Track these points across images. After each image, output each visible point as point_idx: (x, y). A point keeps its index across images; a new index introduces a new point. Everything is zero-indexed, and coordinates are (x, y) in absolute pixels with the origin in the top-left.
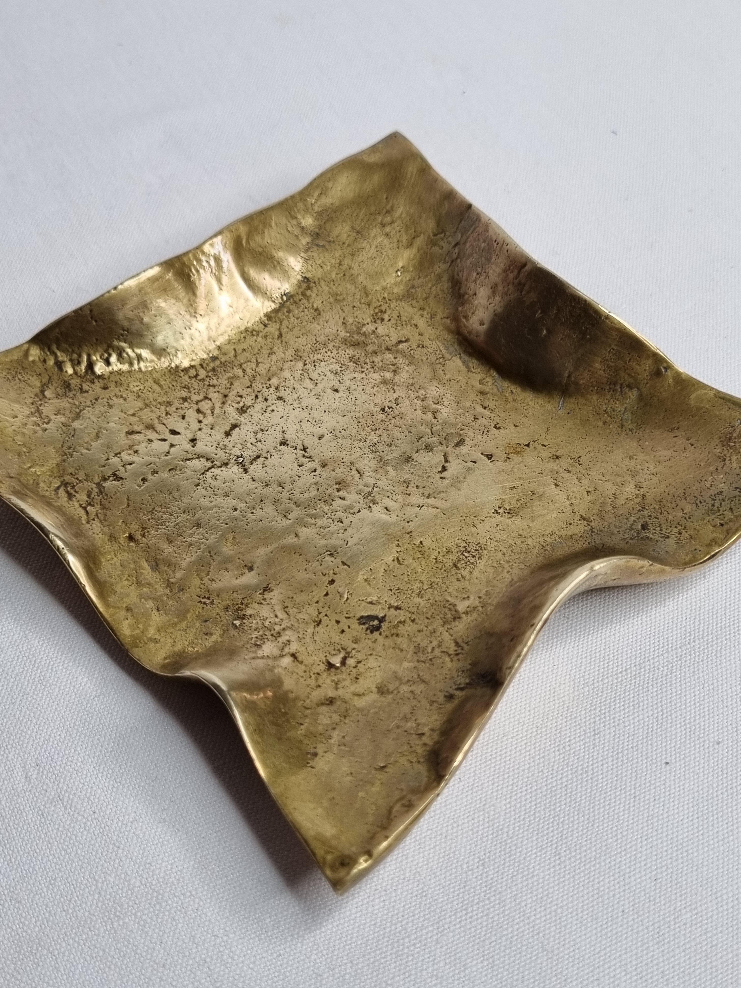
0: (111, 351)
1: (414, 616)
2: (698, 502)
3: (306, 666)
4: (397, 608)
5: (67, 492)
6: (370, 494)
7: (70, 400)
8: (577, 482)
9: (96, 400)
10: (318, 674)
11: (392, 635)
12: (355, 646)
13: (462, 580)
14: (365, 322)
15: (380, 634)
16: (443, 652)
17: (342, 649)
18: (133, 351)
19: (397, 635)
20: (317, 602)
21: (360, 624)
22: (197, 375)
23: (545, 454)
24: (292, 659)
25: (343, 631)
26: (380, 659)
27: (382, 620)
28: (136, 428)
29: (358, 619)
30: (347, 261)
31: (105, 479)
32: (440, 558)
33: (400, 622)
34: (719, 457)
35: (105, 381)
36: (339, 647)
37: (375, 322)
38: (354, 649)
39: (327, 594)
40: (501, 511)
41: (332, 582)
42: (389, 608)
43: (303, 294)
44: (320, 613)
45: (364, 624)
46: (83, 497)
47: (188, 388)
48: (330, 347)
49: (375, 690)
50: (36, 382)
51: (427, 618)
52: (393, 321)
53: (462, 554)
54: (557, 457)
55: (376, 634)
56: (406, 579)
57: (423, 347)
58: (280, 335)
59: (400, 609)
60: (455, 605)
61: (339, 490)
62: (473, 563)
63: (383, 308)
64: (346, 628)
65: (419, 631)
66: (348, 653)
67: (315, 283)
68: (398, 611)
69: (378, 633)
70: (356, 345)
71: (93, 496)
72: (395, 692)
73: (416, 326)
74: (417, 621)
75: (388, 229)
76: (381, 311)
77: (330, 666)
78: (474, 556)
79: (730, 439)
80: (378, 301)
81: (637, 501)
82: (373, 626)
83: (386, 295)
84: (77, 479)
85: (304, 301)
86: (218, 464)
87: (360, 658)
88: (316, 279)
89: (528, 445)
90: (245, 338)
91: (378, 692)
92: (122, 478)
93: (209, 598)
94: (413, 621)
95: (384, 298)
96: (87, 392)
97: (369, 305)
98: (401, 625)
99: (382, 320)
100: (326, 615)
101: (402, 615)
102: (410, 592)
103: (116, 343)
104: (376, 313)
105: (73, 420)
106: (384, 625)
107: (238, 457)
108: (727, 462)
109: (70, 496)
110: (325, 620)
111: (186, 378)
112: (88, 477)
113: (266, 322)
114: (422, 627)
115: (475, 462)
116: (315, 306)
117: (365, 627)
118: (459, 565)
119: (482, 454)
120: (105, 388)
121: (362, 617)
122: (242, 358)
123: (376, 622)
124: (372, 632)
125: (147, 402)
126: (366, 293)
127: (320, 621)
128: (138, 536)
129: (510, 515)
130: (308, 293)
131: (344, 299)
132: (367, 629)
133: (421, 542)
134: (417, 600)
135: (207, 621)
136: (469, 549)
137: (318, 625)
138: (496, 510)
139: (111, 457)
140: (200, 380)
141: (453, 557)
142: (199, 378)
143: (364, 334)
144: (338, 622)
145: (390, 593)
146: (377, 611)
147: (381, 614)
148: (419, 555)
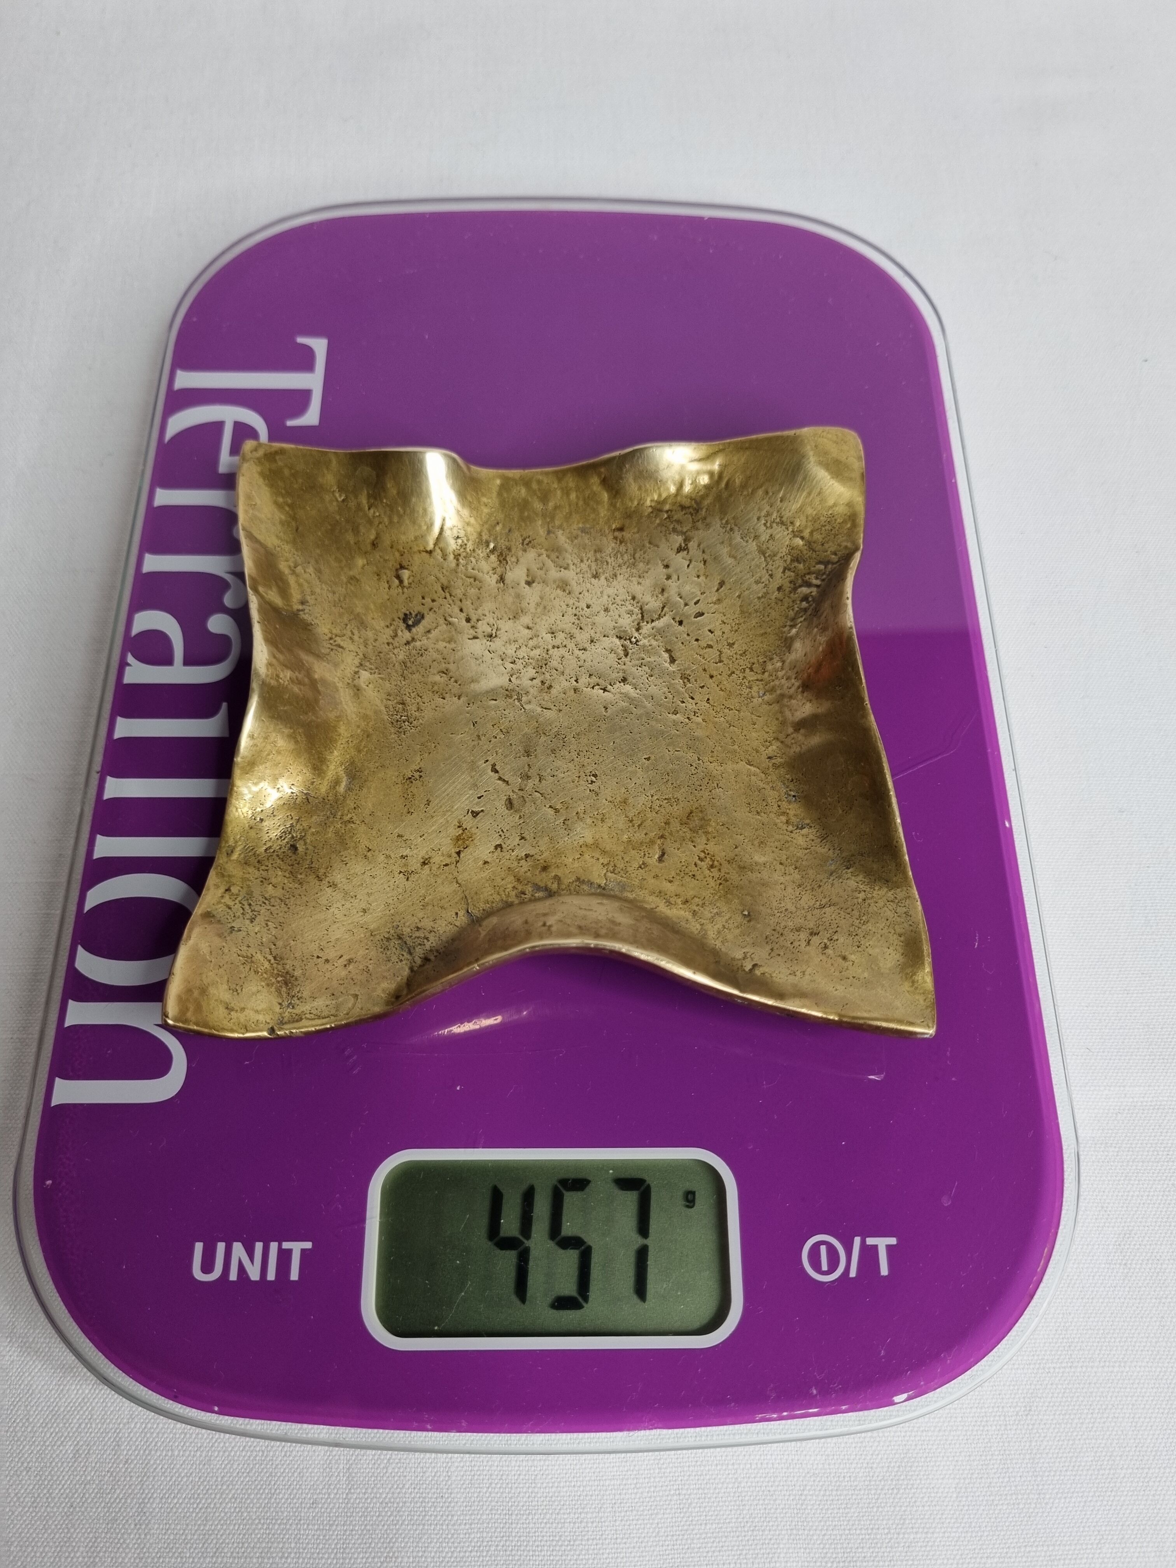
1: (391, 647)
2: (267, 902)
3: (415, 551)
4: (408, 643)
7: (782, 555)
10: (402, 553)
11: (391, 624)
12: (406, 595)
13: (387, 697)
14: (711, 844)
15: (399, 618)
16: (344, 635)
17: (409, 586)
19: (387, 627)
20: (462, 601)
21: (419, 613)
24: (428, 549)
25: (423, 598)
26: (379, 601)
27: (409, 628)
29: (424, 615)
36: (412, 585)
38: (403, 593)
39: (461, 610)
40: (417, 775)
41: (468, 621)
43: (785, 814)
44: (451, 595)
45: (416, 615)
48: (705, 795)
49: (359, 577)
51: (380, 652)
52: (691, 866)
53: (408, 716)
54: (424, 863)
55: (402, 616)
56: (424, 666)
57: (640, 866)
58: (749, 763)
59: (406, 645)
60: (371, 673)
61: (543, 683)
62: (392, 715)
63: (714, 870)
64: (424, 602)
65: (376, 640)
66: (403, 587)
72: (345, 586)
74: (385, 646)
77: (402, 567)
78: (398, 721)
80: (727, 874)
82: (410, 619)
83: (729, 884)
89: (458, 853)
94: (388, 644)
95: (726, 881)
98: (393, 634)
106: (402, 626)
110: (443, 595)
114: (377, 644)
115: (479, 798)
117: (414, 614)
118: (400, 706)
119: (483, 809)
121: (423, 618)
123: (410, 623)
124: (405, 615)
127: (445, 591)
129: (409, 777)
130: (784, 821)
132: (411, 614)
133: (445, 699)
134: (401, 660)
135: (510, 530)
136: (407, 724)
146: (419, 630)
147: (414, 630)
148: (436, 688)
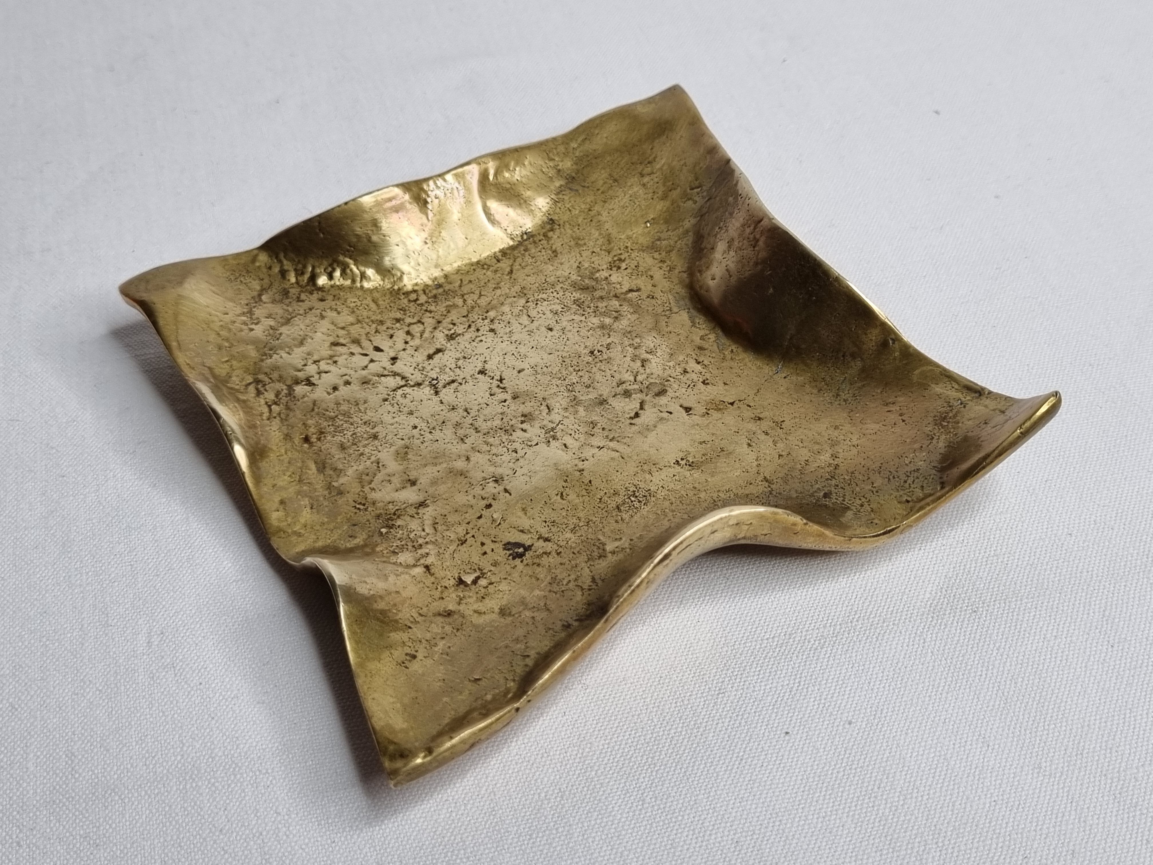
0: (335, 265)
1: (560, 550)
2: (891, 477)
3: (436, 578)
4: (547, 540)
5: (257, 389)
6: (553, 429)
7: (285, 307)
8: (772, 445)
9: (311, 309)
10: (446, 587)
11: (533, 564)
12: (492, 568)
13: (621, 522)
14: (600, 268)
15: (522, 562)
16: (577, 586)
17: (479, 569)
18: (358, 268)
19: (539, 565)
20: (468, 523)
21: (504, 549)
22: (417, 299)
23: (748, 414)
24: (425, 570)
25: (485, 553)
26: (513, 584)
27: (528, 548)
28: (342, 341)
29: (504, 545)
30: (597, 208)
31: (297, 382)
32: (605, 498)
33: (545, 553)
34: (928, 435)
35: (324, 294)
36: (476, 567)
37: (611, 269)
38: (490, 571)
39: (480, 517)
40: (683, 463)
41: (489, 506)
42: (538, 539)
43: (545, 235)
44: (467, 533)
45: (508, 550)
46: (270, 396)
47: (405, 310)
48: (558, 288)
49: (497, 610)
50: (256, 286)
51: (574, 553)
52: (629, 271)
53: (629, 498)
54: (760, 419)
55: (518, 561)
56: (564, 514)
57: (653, 298)
58: (511, 272)
59: (549, 541)
60: (604, 544)
61: (522, 422)
62: (636, 508)
63: (623, 257)
64: (489, 551)
65: (561, 564)
66: (483, 574)
67: (559, 225)
68: (547, 543)
69: (520, 560)
70: (585, 289)
71: (281, 396)
72: (517, 616)
73: (652, 277)
74: (562, 554)
75: (646, 180)
76: (620, 260)
77: (461, 582)
78: (640, 502)
79: (945, 418)
80: (620, 249)
81: (827, 469)
82: (517, 553)
83: (629, 245)
84: (270, 378)
85: (544, 242)
86: (412, 383)
87: (493, 580)
88: (561, 222)
89: (732, 404)
90: (474, 270)
91: (500, 613)
92: (314, 384)
93: (364, 505)
94: (558, 554)
95: (627, 247)
96: (303, 301)
97: (609, 253)
98: (545, 556)
99: (619, 268)
100: (473, 536)
101: (549, 547)
102: (564, 526)
103: (341, 258)
104: (615, 261)
105: (283, 325)
106: (528, 555)
107: (433, 380)
108: (934, 441)
109: (259, 393)
110: (471, 541)
111: (406, 301)
112: (281, 379)
113: (500, 257)
114: (565, 561)
115: (671, 413)
116: (554, 248)
117: (508, 552)
118: (622, 508)
119: (681, 406)
120: (322, 300)
121: (509, 543)
122: (465, 289)
123: (521, 550)
124: (514, 558)
125: (360, 318)
126: (608, 240)
127: (466, 540)
128: (313, 439)
129: (690, 468)
130: (550, 234)
131: (585, 244)
132: (510, 555)
133: (590, 482)
134: (569, 535)
135: (355, 525)
136: (637, 494)
137: (462, 544)
138: (677, 461)
139: (309, 364)
140: (418, 305)
141: (619, 500)
142: (418, 302)
143: (596, 280)
144: (483, 544)
145: (544, 524)
146: (525, 539)
147: (528, 543)
148: (584, 492)
